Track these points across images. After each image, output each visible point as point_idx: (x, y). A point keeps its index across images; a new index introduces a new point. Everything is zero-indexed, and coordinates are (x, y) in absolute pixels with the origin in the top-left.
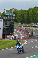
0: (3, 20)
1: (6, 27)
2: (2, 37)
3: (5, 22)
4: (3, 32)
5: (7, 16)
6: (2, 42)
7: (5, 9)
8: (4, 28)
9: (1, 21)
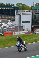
0: (32, 14)
1: (35, 20)
2: (30, 31)
3: (33, 16)
4: (32, 26)
5: (36, 9)
6: (30, 35)
7: (34, 3)
8: (32, 22)
9: (30, 14)
